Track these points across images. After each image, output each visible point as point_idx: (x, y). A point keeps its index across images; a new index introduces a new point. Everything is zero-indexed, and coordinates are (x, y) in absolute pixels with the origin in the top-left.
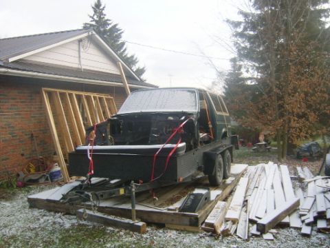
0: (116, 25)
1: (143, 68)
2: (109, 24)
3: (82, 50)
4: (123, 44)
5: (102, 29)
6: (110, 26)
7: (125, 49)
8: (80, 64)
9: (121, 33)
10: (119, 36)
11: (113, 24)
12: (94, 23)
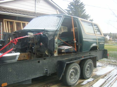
0: (82, 3)
1: (92, 19)
2: (79, 2)
3: (36, 3)
4: (85, 10)
5: (77, 4)
6: (80, 3)
7: (86, 12)
8: (35, 10)
9: (84, 6)
10: (83, 7)
11: (81, 2)
12: (74, 2)
